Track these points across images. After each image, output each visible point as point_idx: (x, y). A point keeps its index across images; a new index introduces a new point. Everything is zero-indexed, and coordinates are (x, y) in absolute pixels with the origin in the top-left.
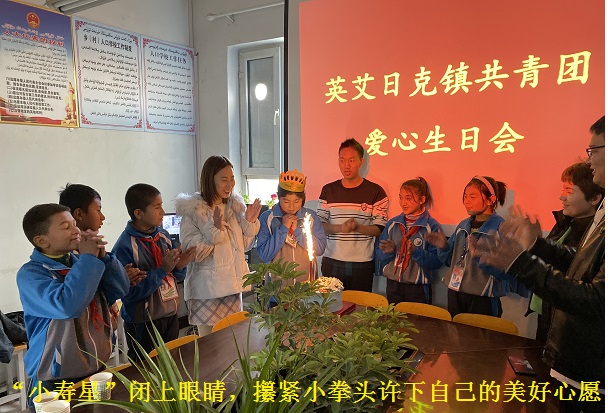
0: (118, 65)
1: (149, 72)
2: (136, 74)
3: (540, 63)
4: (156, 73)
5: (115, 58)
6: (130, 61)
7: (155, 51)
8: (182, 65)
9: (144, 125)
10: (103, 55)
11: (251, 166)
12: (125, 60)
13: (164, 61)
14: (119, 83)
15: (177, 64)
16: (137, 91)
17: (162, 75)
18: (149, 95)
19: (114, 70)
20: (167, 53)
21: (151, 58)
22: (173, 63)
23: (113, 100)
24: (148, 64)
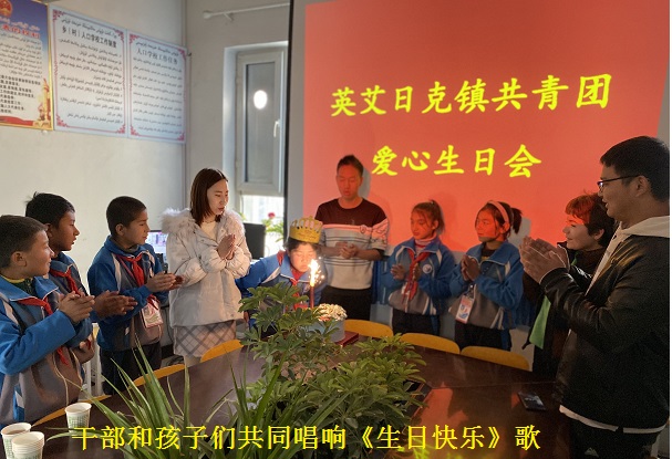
0: (100, 62)
1: (134, 72)
2: (120, 73)
3: (560, 84)
4: (143, 74)
5: (97, 54)
6: (114, 58)
7: (142, 48)
8: (172, 65)
9: (128, 130)
10: (83, 49)
11: (246, 180)
12: (108, 56)
13: (152, 60)
14: (101, 82)
15: (167, 64)
16: (121, 93)
17: (149, 75)
18: (135, 98)
19: (96, 67)
20: (156, 51)
21: (138, 56)
22: (162, 63)
23: (95, 101)
24: (134, 63)
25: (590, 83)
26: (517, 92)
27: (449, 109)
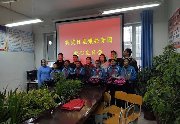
1: (23, 38)
2: (20, 39)
3: (104, 39)
4: (25, 39)
5: (16, 35)
8: (31, 37)
9: (22, 50)
10: (13, 35)
11: (48, 59)
12: (18, 36)
13: (27, 36)
14: (17, 41)
15: (30, 36)
16: (21, 43)
17: (26, 39)
18: (23, 44)
19: (16, 38)
20: (27, 34)
21: (24, 35)
22: (29, 36)
23: (16, 45)
24: (23, 37)
25: (109, 38)
26: (98, 40)
27: (87, 43)
